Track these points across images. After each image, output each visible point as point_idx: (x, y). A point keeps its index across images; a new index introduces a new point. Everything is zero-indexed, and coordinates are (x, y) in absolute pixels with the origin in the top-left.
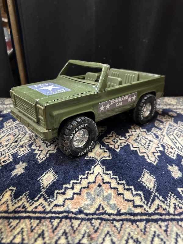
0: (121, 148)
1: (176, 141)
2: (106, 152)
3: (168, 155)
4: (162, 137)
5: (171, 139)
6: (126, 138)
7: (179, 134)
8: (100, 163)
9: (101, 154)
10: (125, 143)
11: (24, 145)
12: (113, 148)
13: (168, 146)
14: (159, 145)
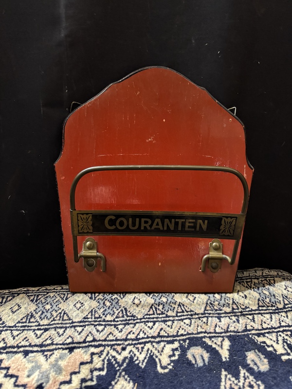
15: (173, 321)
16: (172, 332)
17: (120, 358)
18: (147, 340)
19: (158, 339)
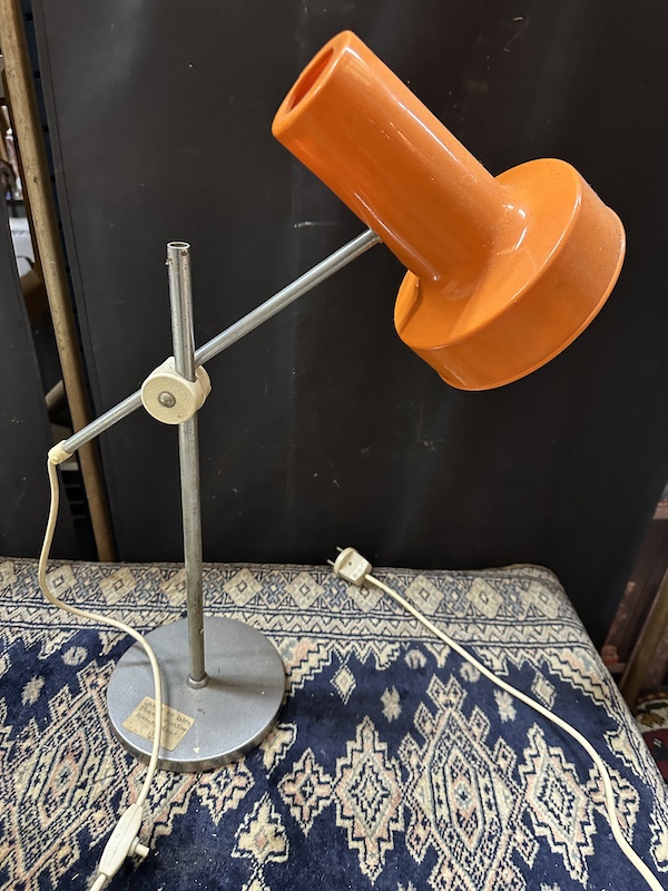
0: (315, 818)
1: (443, 798)
2: (280, 834)
3: (409, 848)
4: (416, 776)
5: (435, 785)
6: (333, 775)
7: (460, 765)
8: (260, 876)
9: (268, 843)
10: (328, 798)
11: (103, 797)
12: (298, 818)
13: (419, 813)
14: (401, 808)
15: (399, 621)
16: (396, 632)
17: (343, 652)
18: (370, 637)
19: (380, 638)
